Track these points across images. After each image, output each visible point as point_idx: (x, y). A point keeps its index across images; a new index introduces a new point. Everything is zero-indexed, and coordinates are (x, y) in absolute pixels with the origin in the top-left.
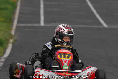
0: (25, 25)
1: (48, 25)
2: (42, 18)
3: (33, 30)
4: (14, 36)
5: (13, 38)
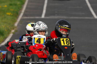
0: (28, 18)
1: (48, 18)
2: (44, 11)
4: (16, 27)
5: (15, 29)
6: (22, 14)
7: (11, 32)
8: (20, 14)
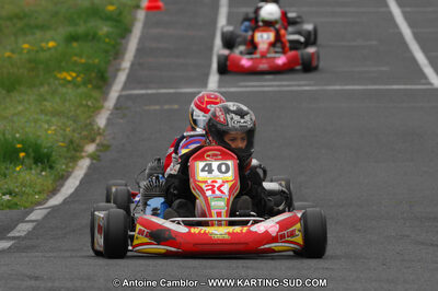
3: (176, 107)
4: (101, 132)
6: (122, 77)
7: (84, 154)
8: (115, 76)
